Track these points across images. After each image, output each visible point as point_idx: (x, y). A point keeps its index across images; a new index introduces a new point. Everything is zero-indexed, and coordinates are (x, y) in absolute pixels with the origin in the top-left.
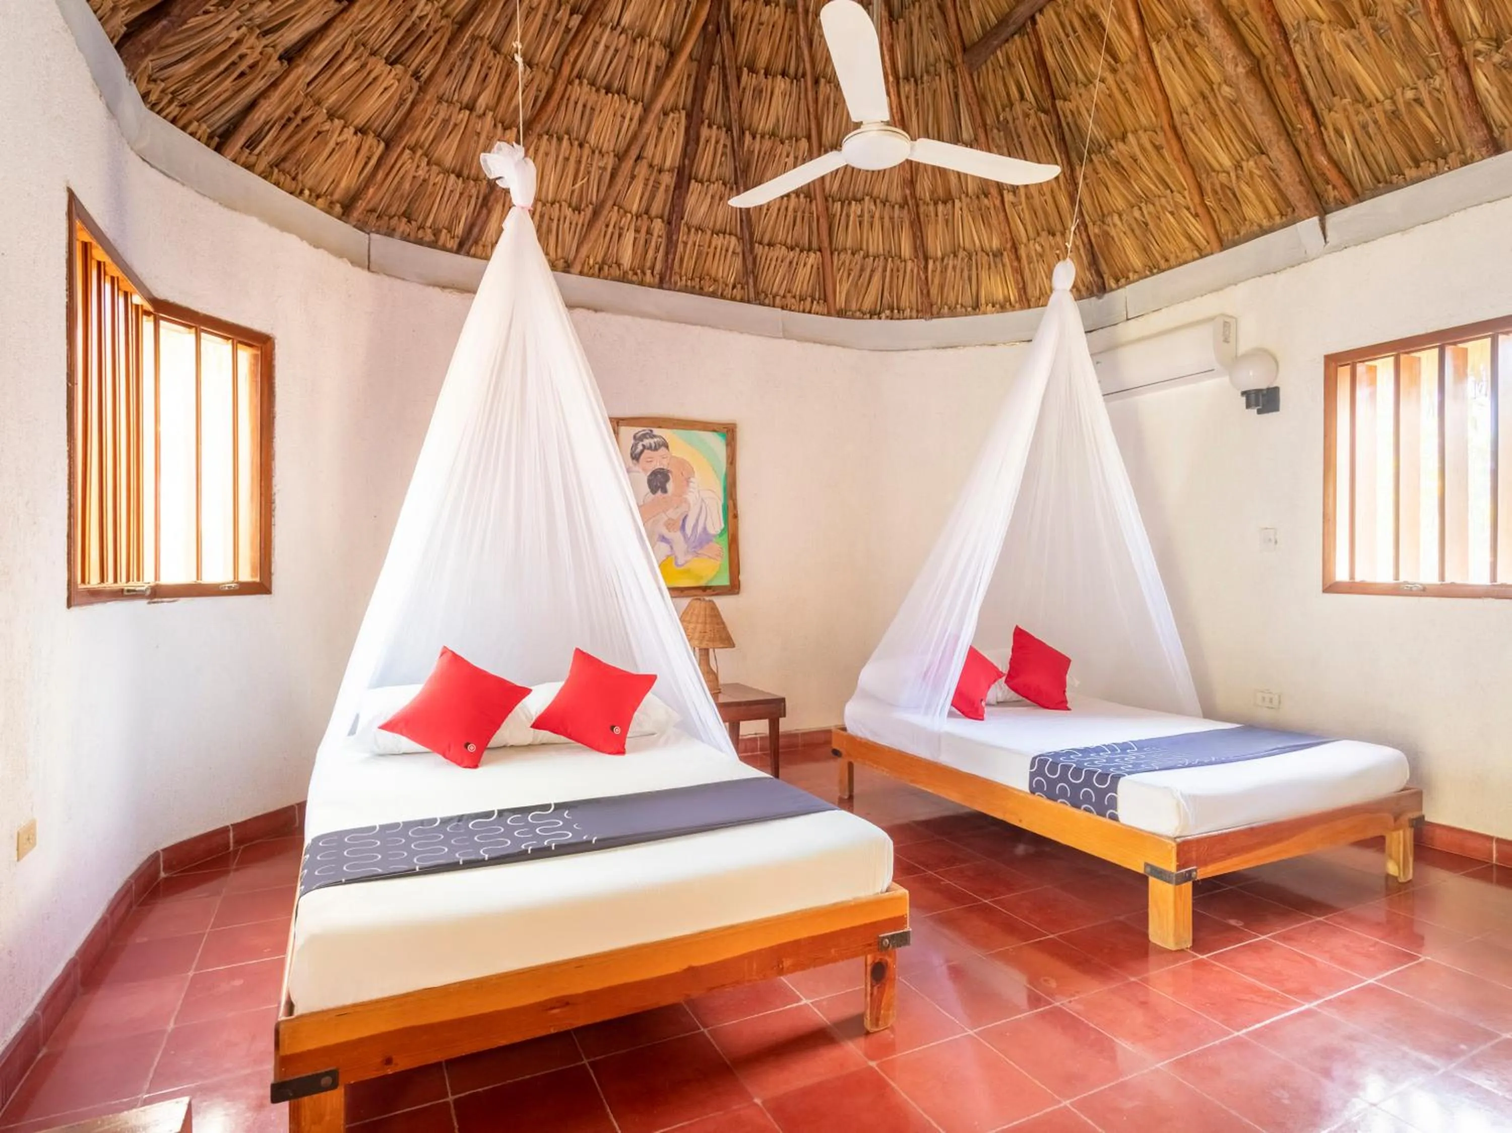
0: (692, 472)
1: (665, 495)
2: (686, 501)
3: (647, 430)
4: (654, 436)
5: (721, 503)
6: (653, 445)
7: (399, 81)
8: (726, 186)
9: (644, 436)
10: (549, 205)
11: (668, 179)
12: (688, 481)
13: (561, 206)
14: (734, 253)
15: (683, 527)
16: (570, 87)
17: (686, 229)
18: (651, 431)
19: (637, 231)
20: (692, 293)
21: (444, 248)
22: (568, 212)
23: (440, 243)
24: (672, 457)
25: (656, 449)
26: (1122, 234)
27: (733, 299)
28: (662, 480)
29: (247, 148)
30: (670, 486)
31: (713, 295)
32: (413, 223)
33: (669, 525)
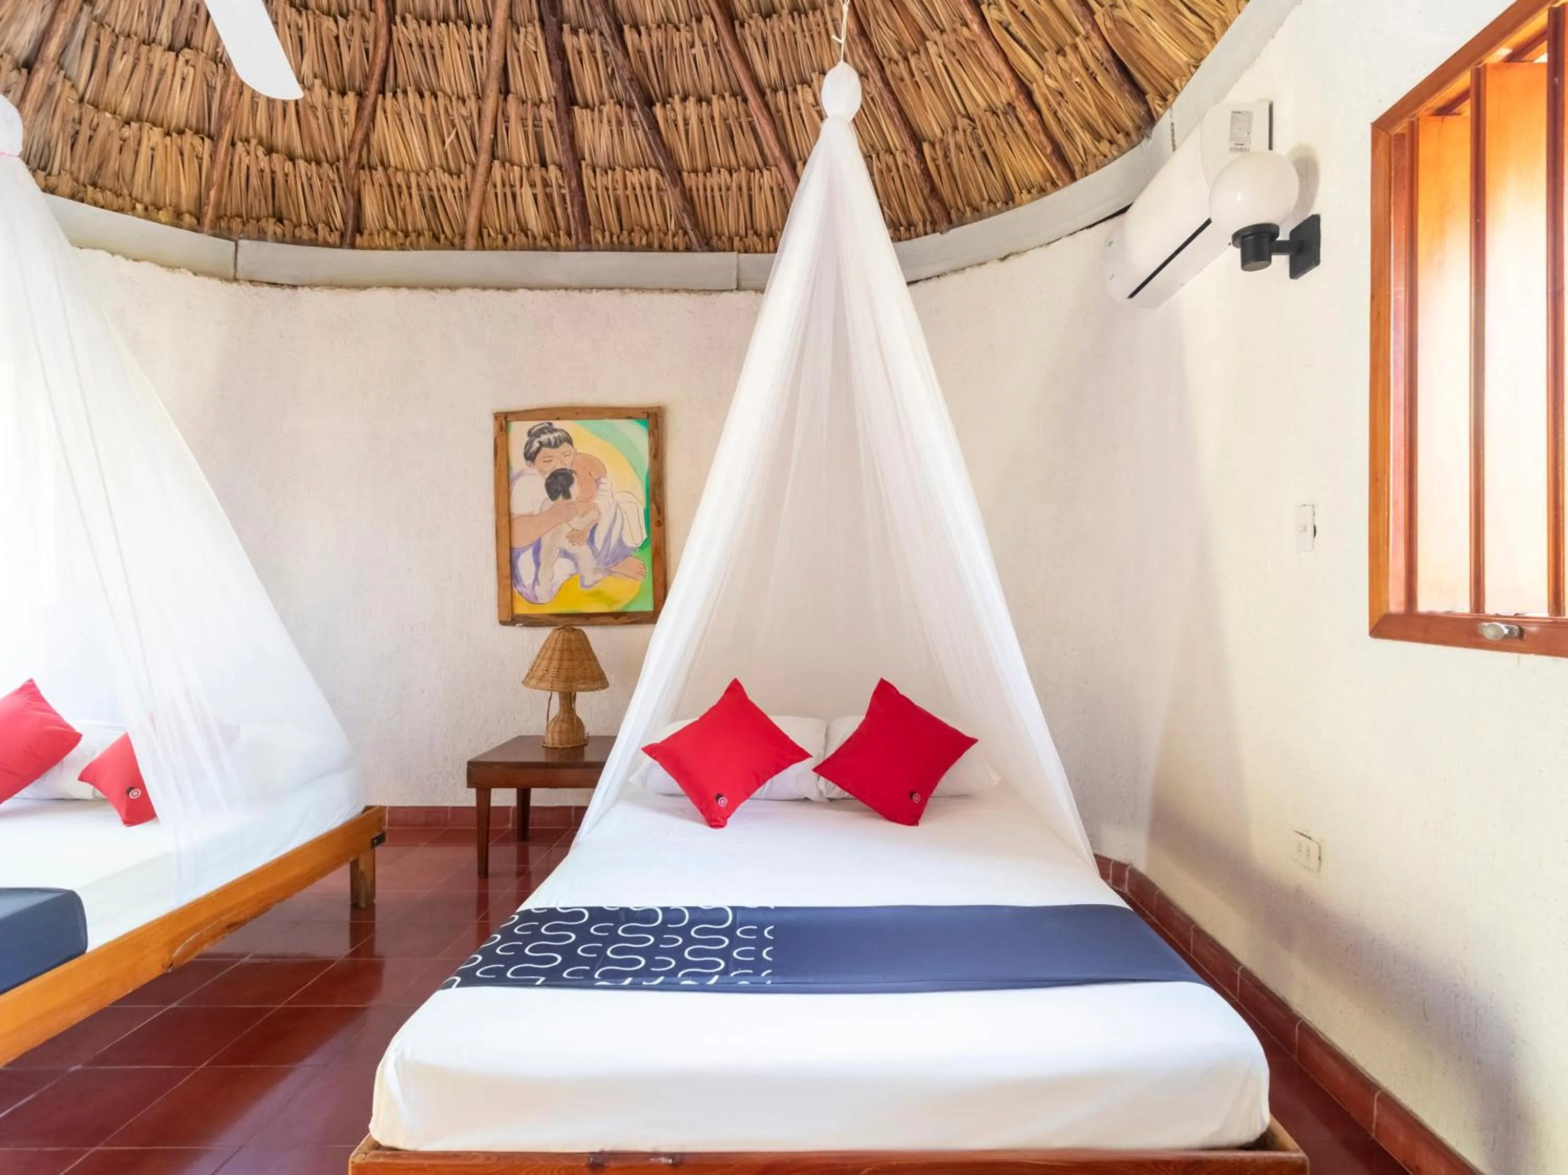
0: (602, 471)
1: (569, 501)
2: (595, 507)
3: (545, 423)
4: (555, 430)
5: (642, 508)
6: (553, 441)
7: (194, 67)
8: (621, 106)
9: (542, 431)
10: (422, 174)
11: (547, 113)
12: (598, 482)
13: (435, 171)
14: (659, 189)
15: (591, 540)
16: (394, 27)
17: (591, 173)
18: (550, 424)
19: (533, 185)
20: (622, 250)
21: (326, 244)
22: (446, 178)
23: (320, 239)
24: (576, 454)
25: (556, 446)
26: (1144, 17)
27: (675, 249)
28: (564, 483)
29: (44, 169)
30: (574, 490)
31: (649, 248)
32: (286, 222)
33: (573, 537)
